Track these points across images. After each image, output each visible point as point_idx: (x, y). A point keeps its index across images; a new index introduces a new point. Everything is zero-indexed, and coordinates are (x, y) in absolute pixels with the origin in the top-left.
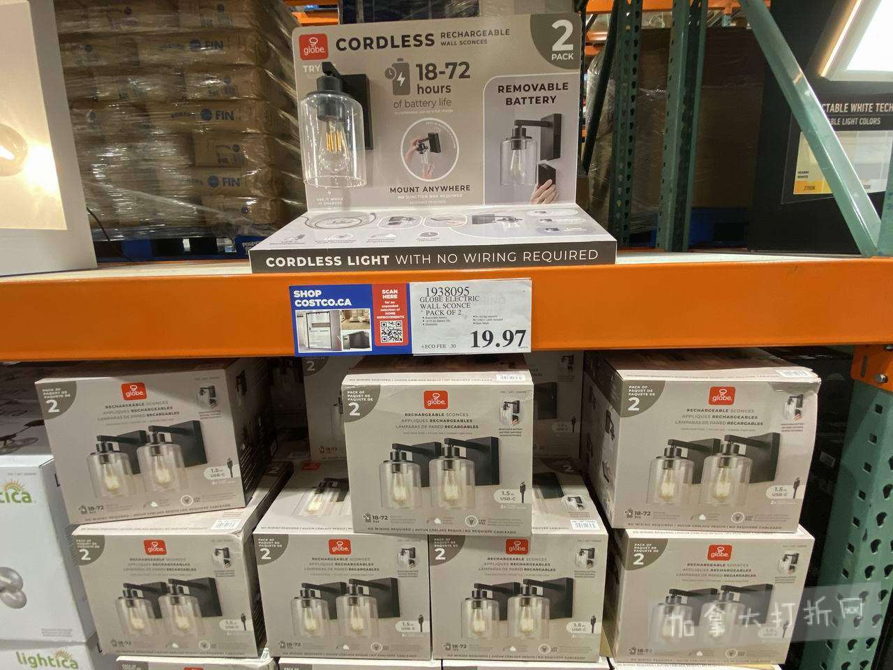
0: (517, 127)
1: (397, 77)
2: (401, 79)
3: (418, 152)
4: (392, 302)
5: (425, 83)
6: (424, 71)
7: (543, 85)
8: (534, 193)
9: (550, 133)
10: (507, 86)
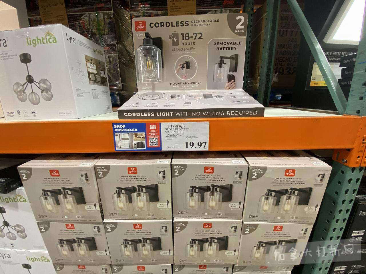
0: (220, 59)
1: (174, 39)
2: (175, 39)
3: (181, 69)
4: (154, 130)
5: (185, 41)
6: (184, 36)
7: (231, 42)
8: (226, 85)
9: (234, 62)
10: (217, 43)
